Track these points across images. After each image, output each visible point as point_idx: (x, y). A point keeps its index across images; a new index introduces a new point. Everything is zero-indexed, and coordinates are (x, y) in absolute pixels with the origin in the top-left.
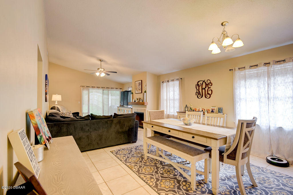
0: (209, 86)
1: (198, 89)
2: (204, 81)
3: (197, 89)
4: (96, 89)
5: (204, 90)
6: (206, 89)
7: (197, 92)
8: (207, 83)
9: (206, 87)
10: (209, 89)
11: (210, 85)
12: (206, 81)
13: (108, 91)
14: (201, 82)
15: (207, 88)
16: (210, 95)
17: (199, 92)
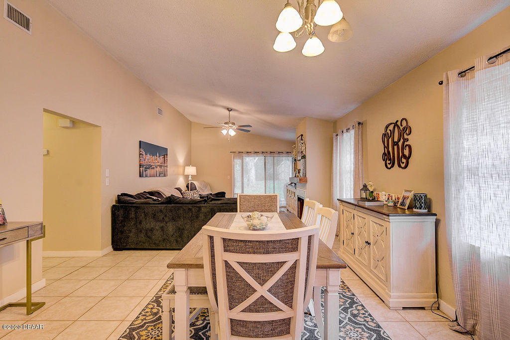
0: (406, 137)
1: (386, 145)
2: (396, 124)
3: (385, 147)
4: (253, 155)
5: (396, 147)
6: (400, 144)
7: (384, 154)
8: (401, 128)
9: (399, 140)
10: (406, 143)
11: (407, 132)
12: (399, 123)
13: (274, 157)
14: (391, 127)
15: (402, 140)
16: (408, 158)
17: (389, 152)
